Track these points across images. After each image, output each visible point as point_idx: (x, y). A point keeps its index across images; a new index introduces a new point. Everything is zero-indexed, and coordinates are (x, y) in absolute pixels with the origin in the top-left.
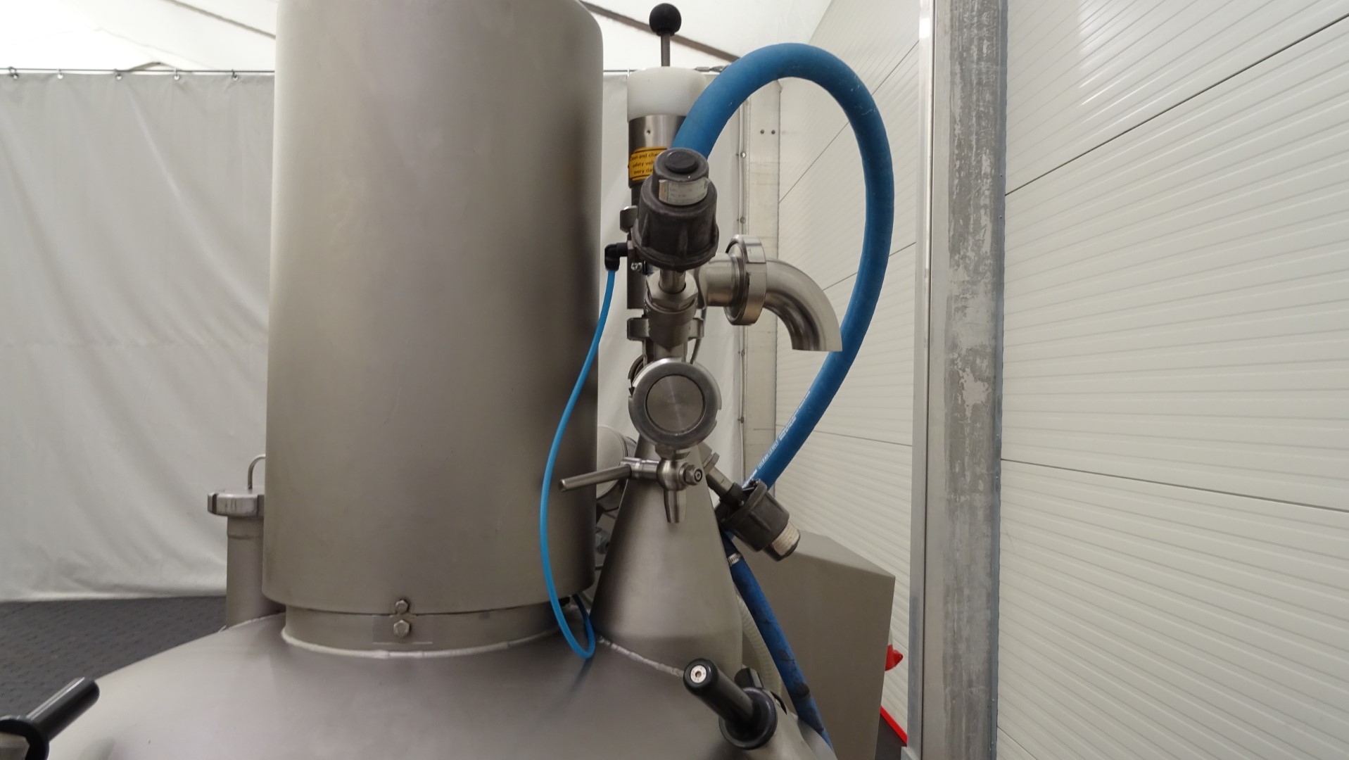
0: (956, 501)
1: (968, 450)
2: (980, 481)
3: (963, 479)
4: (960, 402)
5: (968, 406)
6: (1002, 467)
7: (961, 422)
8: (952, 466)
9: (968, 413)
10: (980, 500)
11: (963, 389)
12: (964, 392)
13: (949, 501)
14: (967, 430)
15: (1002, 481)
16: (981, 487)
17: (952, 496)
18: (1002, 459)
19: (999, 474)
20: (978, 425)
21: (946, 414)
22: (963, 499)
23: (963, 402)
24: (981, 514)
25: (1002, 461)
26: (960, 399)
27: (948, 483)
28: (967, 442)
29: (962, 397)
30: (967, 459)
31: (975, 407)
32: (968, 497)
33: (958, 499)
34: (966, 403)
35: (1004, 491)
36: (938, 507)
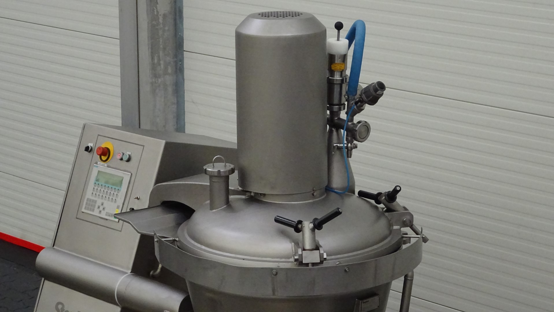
0: (156, 83)
1: (161, 46)
2: (169, 67)
3: (159, 67)
4: (156, 13)
5: (160, 15)
6: (184, 56)
7: (157, 27)
8: (153, 59)
9: (161, 20)
10: (169, 79)
11: (157, 3)
12: (158, 5)
13: (152, 83)
14: (161, 32)
15: (185, 66)
16: (170, 71)
17: (154, 80)
18: (184, 51)
19: (182, 60)
20: (167, 28)
21: (148, 23)
22: (160, 80)
23: (158, 12)
24: (170, 89)
25: (185, 52)
26: (155, 11)
27: (151, 71)
28: (161, 41)
29: (157, 8)
30: (161, 53)
31: (165, 16)
32: (162, 79)
33: (157, 81)
34: (160, 13)
35: (186, 73)
36: (145, 88)
